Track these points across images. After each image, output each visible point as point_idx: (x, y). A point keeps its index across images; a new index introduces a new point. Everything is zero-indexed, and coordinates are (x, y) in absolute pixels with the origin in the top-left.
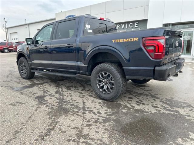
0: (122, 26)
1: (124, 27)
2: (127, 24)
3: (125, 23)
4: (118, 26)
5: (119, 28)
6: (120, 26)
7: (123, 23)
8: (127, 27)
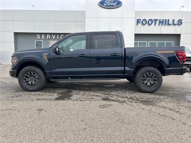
0: (53, 36)
1: (55, 38)
2: (58, 35)
3: (56, 34)
4: (49, 36)
5: (50, 38)
6: (51, 36)
7: (54, 34)
8: (58, 38)
